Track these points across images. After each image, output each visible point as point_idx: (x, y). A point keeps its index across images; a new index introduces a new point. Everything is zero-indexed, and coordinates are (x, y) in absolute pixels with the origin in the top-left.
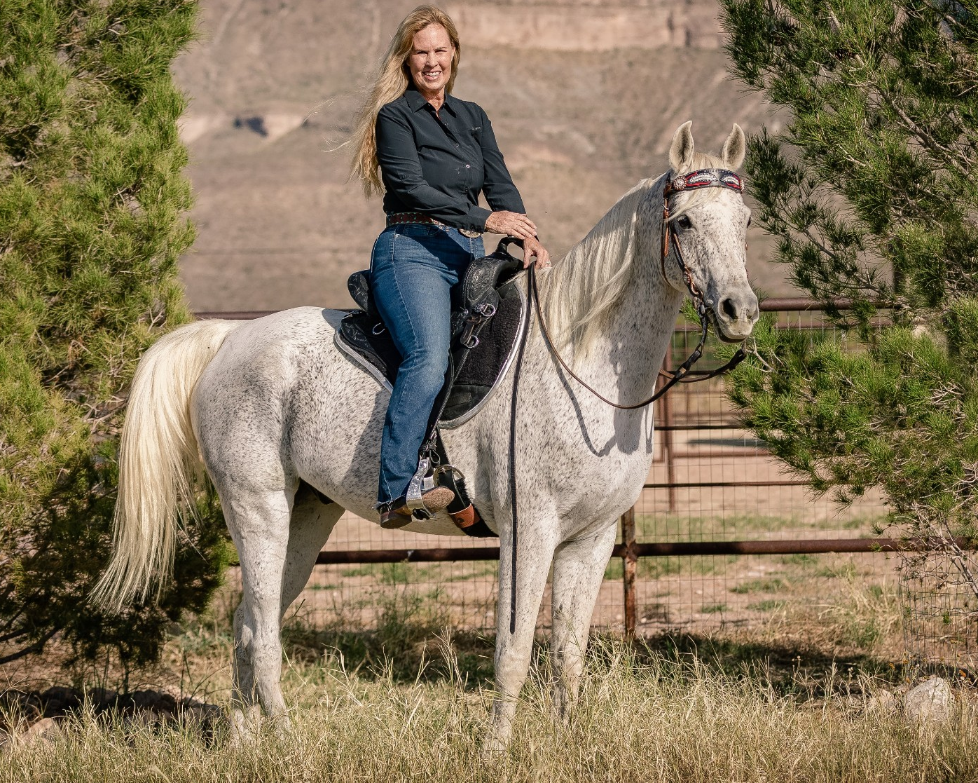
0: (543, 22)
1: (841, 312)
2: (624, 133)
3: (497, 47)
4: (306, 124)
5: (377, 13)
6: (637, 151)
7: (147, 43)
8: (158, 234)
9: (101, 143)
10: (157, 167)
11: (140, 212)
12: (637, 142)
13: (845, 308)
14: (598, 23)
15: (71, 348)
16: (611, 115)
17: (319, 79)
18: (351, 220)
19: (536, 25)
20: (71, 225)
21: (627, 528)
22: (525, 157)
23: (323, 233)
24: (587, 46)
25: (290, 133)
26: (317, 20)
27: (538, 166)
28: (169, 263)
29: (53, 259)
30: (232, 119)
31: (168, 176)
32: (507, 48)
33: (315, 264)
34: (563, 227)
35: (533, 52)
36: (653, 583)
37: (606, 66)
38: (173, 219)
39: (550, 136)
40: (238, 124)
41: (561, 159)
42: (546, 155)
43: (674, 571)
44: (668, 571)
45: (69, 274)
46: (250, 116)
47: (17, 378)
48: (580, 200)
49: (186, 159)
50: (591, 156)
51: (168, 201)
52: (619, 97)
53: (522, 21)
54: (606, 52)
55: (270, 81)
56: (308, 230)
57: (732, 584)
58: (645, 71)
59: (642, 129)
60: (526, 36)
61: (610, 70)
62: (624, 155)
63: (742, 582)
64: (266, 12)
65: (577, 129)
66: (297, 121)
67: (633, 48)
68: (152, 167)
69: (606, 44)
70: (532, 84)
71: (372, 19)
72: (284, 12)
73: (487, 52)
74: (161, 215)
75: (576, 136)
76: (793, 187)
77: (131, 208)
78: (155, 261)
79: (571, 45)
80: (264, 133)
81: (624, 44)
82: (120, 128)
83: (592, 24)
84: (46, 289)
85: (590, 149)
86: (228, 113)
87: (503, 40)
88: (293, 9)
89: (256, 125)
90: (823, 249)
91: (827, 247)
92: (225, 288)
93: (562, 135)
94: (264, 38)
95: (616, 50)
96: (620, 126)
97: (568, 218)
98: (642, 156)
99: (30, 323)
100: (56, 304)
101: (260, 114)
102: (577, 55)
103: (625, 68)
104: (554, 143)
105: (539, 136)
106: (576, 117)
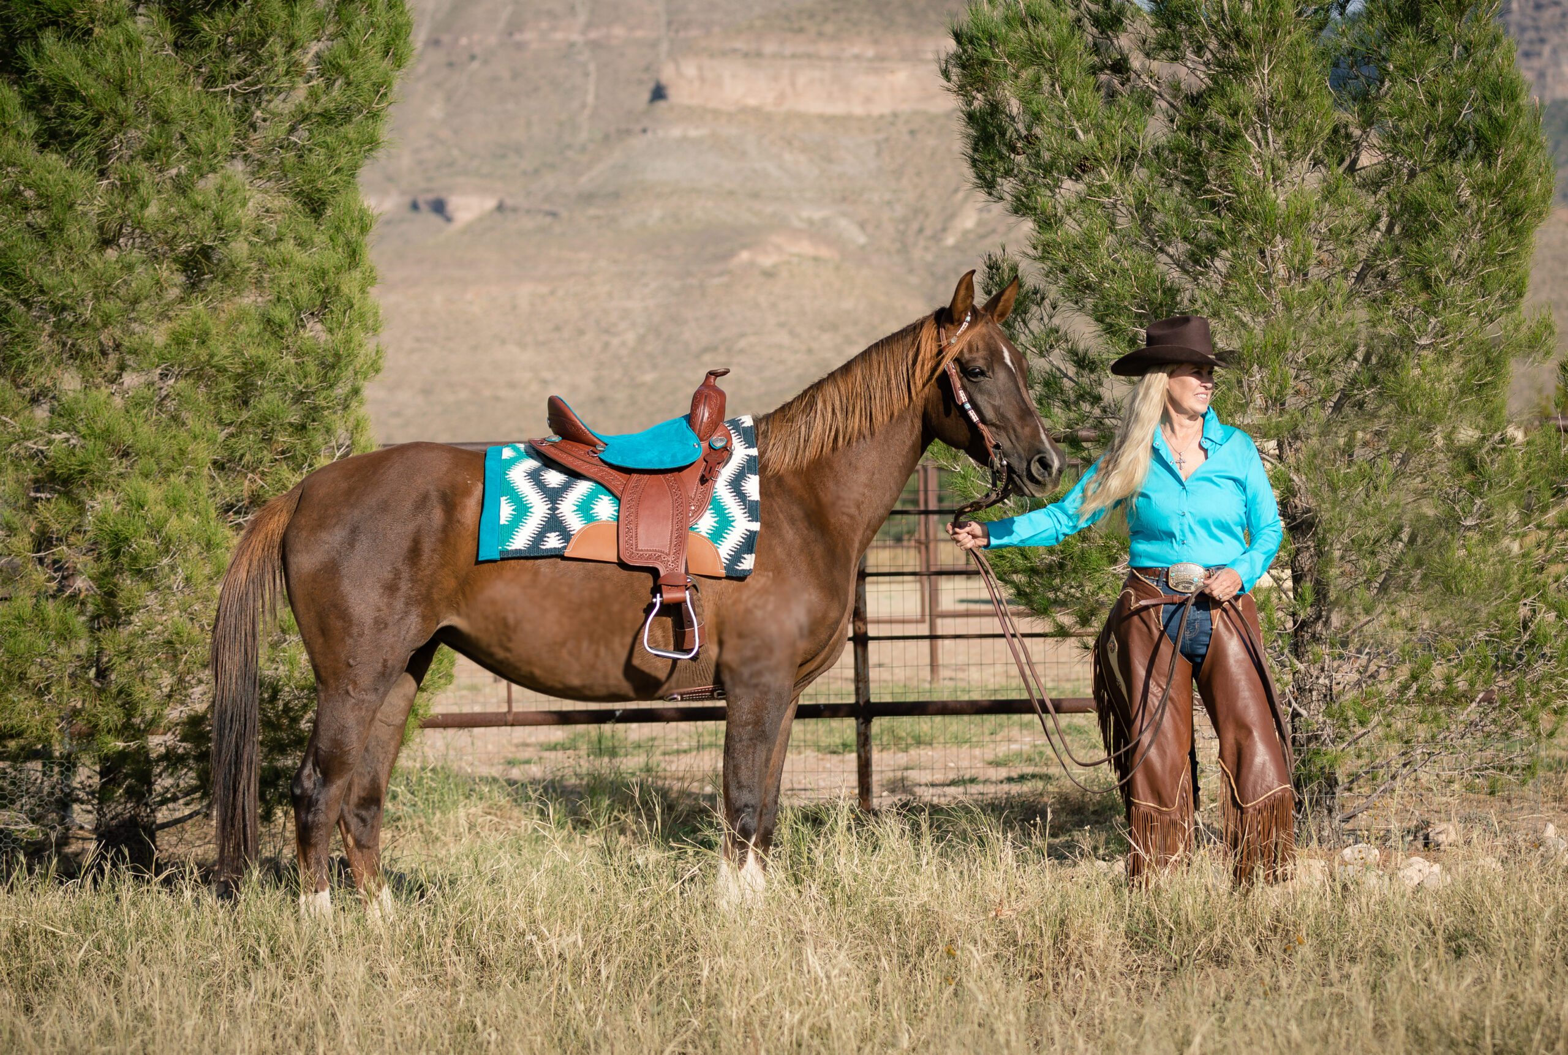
0: (802, 80)
1: (1084, 444)
2: (905, 220)
3: (744, 110)
4: (500, 208)
5: (592, 67)
6: (922, 243)
7: (332, 153)
8: (343, 362)
9: (285, 263)
10: (345, 289)
11: (324, 336)
12: (921, 230)
13: (1087, 440)
14: (872, 80)
15: (247, 483)
16: (887, 196)
17: (518, 150)
18: (558, 329)
19: (793, 84)
20: (251, 352)
21: (861, 685)
22: (779, 249)
23: (522, 345)
24: (858, 110)
25: (481, 219)
26: (515, 76)
27: (795, 260)
28: (356, 391)
29: (229, 387)
30: (407, 199)
31: (357, 297)
32: (756, 111)
33: (512, 385)
34: (826, 337)
35: (791, 116)
36: (900, 755)
37: (881, 136)
38: (360, 345)
39: (811, 222)
40: (415, 206)
41: (824, 252)
42: (806, 247)
43: (926, 744)
44: (919, 742)
45: (246, 403)
46: (431, 197)
47: (197, 513)
48: (848, 304)
49: (375, 279)
50: (863, 248)
51: (357, 325)
52: (898, 173)
53: (776, 78)
54: (882, 117)
55: (455, 152)
56: (503, 342)
57: (990, 756)
58: (931, 142)
59: (927, 215)
60: (781, 97)
61: (887, 140)
62: (904, 249)
63: (1001, 755)
64: (451, 65)
65: (844, 214)
66: (490, 203)
67: (916, 113)
68: (337, 289)
69: (882, 107)
70: (788, 157)
71: (586, 75)
72: (475, 65)
73: (731, 117)
74: (348, 341)
75: (843, 223)
76: (1034, 308)
77: (315, 332)
78: (341, 390)
79: (838, 108)
80: (449, 219)
81: (905, 108)
82: (302, 243)
83: (865, 82)
84: (221, 419)
85: (862, 240)
86: (403, 193)
87: (752, 102)
88: (486, 62)
89: (439, 207)
90: (1066, 376)
91: (1070, 374)
92: (397, 414)
93: (826, 221)
94: (448, 99)
95: (895, 115)
96: (899, 210)
97: (834, 327)
98: (926, 249)
99: (204, 453)
100: (232, 435)
101: (443, 195)
102: (843, 121)
103: (906, 138)
104: (817, 232)
105: (796, 223)
106: (844, 199)
